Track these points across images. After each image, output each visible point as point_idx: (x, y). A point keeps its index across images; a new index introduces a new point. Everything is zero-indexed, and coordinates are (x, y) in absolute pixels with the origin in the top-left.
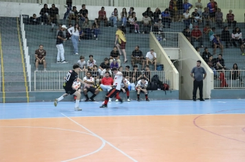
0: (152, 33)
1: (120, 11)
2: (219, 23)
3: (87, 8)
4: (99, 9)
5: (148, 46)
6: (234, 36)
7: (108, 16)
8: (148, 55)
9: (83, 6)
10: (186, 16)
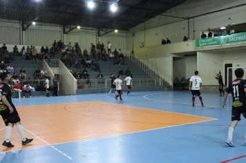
0: (44, 60)
1: (26, 48)
2: (80, 55)
3: (6, 46)
4: (14, 46)
5: (42, 67)
6: (87, 62)
7: (19, 50)
8: (42, 72)
9: (4, 44)
10: (63, 51)
